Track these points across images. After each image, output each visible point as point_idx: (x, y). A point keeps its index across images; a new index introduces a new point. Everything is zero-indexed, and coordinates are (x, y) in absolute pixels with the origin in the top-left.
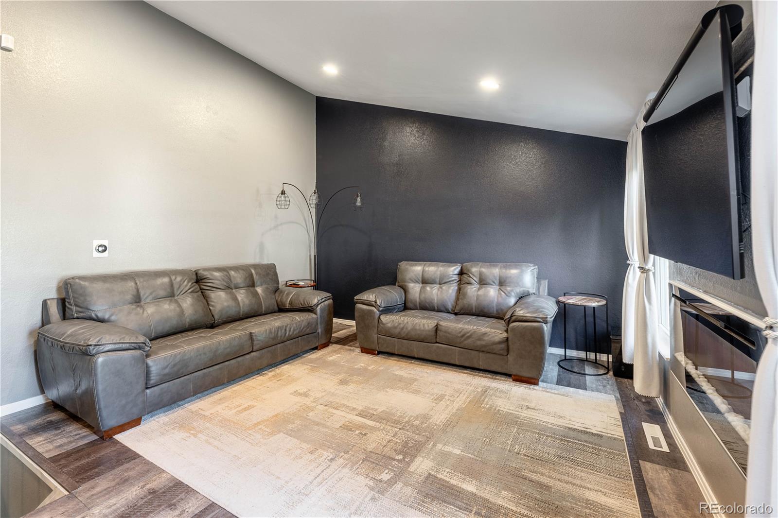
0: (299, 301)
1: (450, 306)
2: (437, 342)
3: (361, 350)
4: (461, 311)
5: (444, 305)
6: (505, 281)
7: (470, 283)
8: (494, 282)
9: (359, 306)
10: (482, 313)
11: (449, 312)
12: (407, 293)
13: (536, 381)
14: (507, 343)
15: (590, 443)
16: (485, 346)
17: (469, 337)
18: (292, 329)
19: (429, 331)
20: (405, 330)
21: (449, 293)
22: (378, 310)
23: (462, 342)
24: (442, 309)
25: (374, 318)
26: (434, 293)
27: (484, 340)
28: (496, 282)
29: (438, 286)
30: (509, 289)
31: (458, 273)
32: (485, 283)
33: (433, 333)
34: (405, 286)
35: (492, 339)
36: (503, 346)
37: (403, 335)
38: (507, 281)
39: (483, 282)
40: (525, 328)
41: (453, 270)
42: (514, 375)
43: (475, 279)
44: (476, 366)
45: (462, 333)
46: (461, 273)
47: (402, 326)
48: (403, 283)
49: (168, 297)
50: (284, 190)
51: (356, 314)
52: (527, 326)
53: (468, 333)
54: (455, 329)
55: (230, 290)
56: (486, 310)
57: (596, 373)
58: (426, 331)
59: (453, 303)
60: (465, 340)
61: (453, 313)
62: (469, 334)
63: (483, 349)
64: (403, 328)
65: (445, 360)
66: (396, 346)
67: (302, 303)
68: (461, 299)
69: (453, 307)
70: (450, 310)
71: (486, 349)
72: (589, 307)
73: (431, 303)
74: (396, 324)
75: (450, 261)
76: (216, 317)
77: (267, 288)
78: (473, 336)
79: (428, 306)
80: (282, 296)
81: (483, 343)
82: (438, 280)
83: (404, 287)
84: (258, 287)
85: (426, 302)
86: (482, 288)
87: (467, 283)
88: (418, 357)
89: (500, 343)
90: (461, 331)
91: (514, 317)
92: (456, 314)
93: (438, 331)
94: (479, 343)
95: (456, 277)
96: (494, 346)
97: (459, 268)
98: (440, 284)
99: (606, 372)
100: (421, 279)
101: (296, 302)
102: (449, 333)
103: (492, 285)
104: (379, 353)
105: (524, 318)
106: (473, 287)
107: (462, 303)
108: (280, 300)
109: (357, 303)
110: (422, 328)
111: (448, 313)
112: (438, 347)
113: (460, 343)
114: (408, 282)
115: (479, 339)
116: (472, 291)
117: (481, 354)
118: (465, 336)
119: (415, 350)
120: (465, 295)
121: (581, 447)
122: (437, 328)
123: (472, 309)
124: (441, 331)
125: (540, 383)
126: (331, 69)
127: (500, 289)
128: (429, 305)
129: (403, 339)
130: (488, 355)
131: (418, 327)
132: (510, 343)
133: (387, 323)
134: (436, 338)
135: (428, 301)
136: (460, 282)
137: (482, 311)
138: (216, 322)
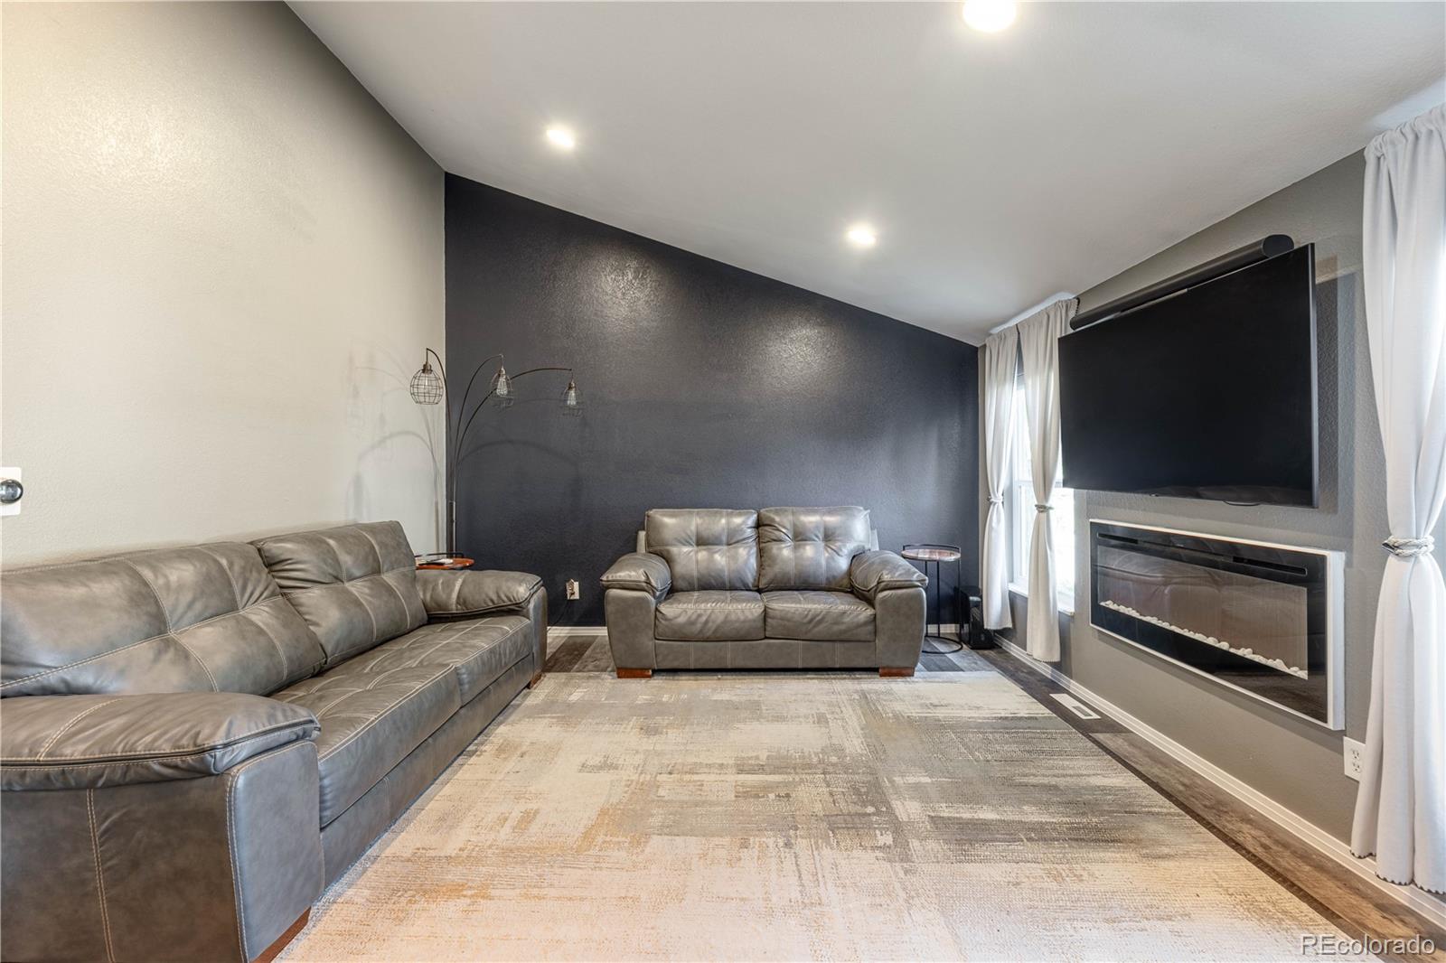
0: (484, 596)
1: (750, 578)
2: (766, 638)
3: (618, 674)
4: (768, 584)
5: (740, 578)
6: (833, 533)
7: (780, 541)
8: (817, 536)
9: (613, 592)
10: (805, 584)
11: (749, 590)
12: (671, 564)
13: (909, 671)
14: (873, 624)
15: (1036, 728)
16: (845, 632)
17: (820, 622)
18: (508, 651)
19: (754, 621)
20: (710, 624)
21: (745, 559)
22: (654, 596)
23: (810, 631)
24: (738, 585)
25: (648, 611)
26: (720, 560)
27: (843, 623)
28: (819, 535)
29: (725, 548)
30: (838, 544)
31: (753, 525)
32: (804, 537)
33: (760, 624)
34: (668, 551)
35: (856, 620)
36: (870, 628)
37: (709, 634)
38: (838, 532)
39: (800, 537)
40: (899, 598)
41: (744, 522)
42: (884, 668)
43: (785, 532)
44: (830, 665)
45: (809, 617)
46: (759, 525)
47: (704, 619)
48: (662, 548)
49: (227, 612)
50: (430, 363)
51: (610, 609)
52: (902, 595)
53: (818, 615)
54: (797, 612)
55: (339, 585)
56: (811, 580)
57: (951, 650)
58: (750, 621)
59: (755, 574)
60: (814, 627)
61: (756, 591)
62: (820, 617)
63: (842, 637)
64: (706, 622)
65: (781, 664)
66: (692, 654)
67: (495, 598)
68: (769, 566)
69: (755, 580)
70: (751, 585)
71: (845, 638)
72: (943, 562)
73: (721, 577)
74: (694, 617)
75: (736, 506)
76: (329, 649)
77: (404, 575)
78: (826, 620)
79: (713, 581)
80: (434, 589)
81: (843, 627)
82: (724, 539)
83: (665, 554)
84: (386, 574)
85: (710, 575)
86: (799, 546)
87: (775, 540)
88: (734, 667)
89: (865, 624)
90: (807, 615)
91: (883, 584)
92: (760, 591)
93: (769, 620)
94: (836, 628)
95: (749, 532)
96: (859, 630)
97: (755, 516)
98: (729, 544)
99: (960, 647)
100: (694, 539)
101: (477, 597)
102: (788, 620)
103: (814, 540)
104: (657, 672)
105: (898, 583)
106: (783, 546)
107: (770, 573)
108: (431, 597)
109: (608, 588)
110: (742, 618)
111: (747, 590)
112: (769, 645)
113: (806, 633)
114: (672, 545)
115: (836, 623)
116: (785, 552)
117: (838, 645)
118: (815, 620)
119: (729, 656)
120: (773, 560)
121: (1033, 735)
122: (766, 614)
123: (789, 579)
124: (773, 618)
125: (916, 674)
126: (561, 138)
127: (826, 545)
128: (715, 580)
129: (707, 640)
130: (846, 645)
131: (733, 617)
132: (878, 622)
133: (676, 618)
134: (765, 630)
135: (713, 574)
136: (759, 539)
137: (805, 581)
138: (329, 660)
